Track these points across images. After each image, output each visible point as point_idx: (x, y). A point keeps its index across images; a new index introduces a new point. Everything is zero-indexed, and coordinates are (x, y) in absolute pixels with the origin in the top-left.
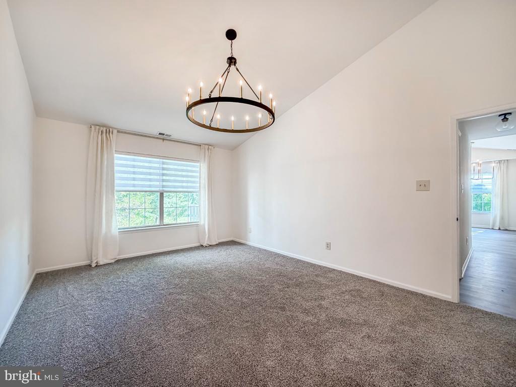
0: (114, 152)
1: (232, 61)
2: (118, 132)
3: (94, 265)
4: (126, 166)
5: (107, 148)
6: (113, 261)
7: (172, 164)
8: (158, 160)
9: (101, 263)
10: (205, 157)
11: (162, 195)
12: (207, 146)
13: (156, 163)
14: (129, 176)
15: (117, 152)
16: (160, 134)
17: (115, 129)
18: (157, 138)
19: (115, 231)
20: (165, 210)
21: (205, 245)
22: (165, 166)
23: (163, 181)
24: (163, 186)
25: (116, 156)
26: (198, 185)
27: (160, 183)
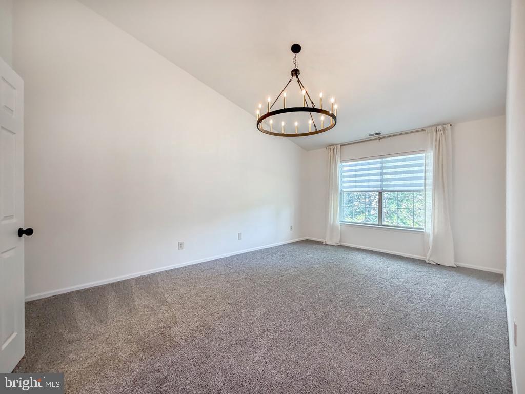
0: (339, 162)
1: (295, 72)
2: (341, 145)
4: (350, 171)
6: (336, 244)
8: (378, 160)
10: (432, 143)
11: (380, 194)
13: (375, 163)
14: (351, 179)
15: (342, 161)
16: (370, 136)
17: (338, 144)
18: (371, 140)
20: (384, 211)
21: (427, 261)
22: (384, 165)
23: (382, 180)
24: (381, 186)
25: (339, 164)
26: (423, 181)
27: (379, 183)
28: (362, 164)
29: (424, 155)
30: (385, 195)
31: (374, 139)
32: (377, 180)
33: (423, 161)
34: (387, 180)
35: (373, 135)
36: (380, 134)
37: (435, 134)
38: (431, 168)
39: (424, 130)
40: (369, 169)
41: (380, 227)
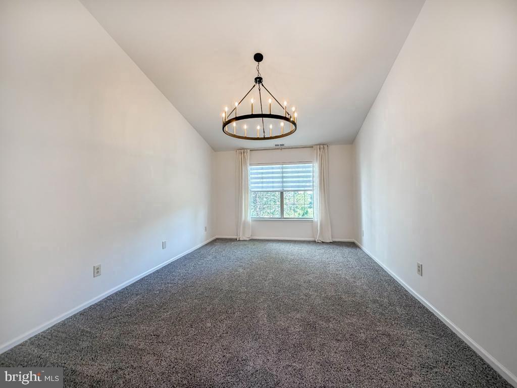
0: (249, 165)
1: (259, 80)
2: (250, 150)
3: (238, 239)
4: (257, 173)
5: (244, 163)
6: (248, 239)
7: (290, 168)
8: (279, 166)
9: (241, 239)
10: (317, 157)
11: (282, 193)
12: (318, 146)
13: (277, 168)
14: (259, 180)
15: (251, 165)
16: (276, 145)
17: (248, 149)
18: (276, 149)
19: (249, 219)
21: (317, 241)
22: (284, 170)
23: (283, 182)
24: (283, 187)
25: (249, 167)
26: (312, 184)
27: (281, 185)
28: (266, 168)
29: (312, 165)
30: (285, 194)
31: (278, 149)
32: (278, 182)
33: (312, 169)
34: (287, 182)
35: (278, 145)
36: (283, 145)
37: (319, 150)
38: (317, 174)
39: (312, 147)
40: (273, 173)
41: (282, 220)
